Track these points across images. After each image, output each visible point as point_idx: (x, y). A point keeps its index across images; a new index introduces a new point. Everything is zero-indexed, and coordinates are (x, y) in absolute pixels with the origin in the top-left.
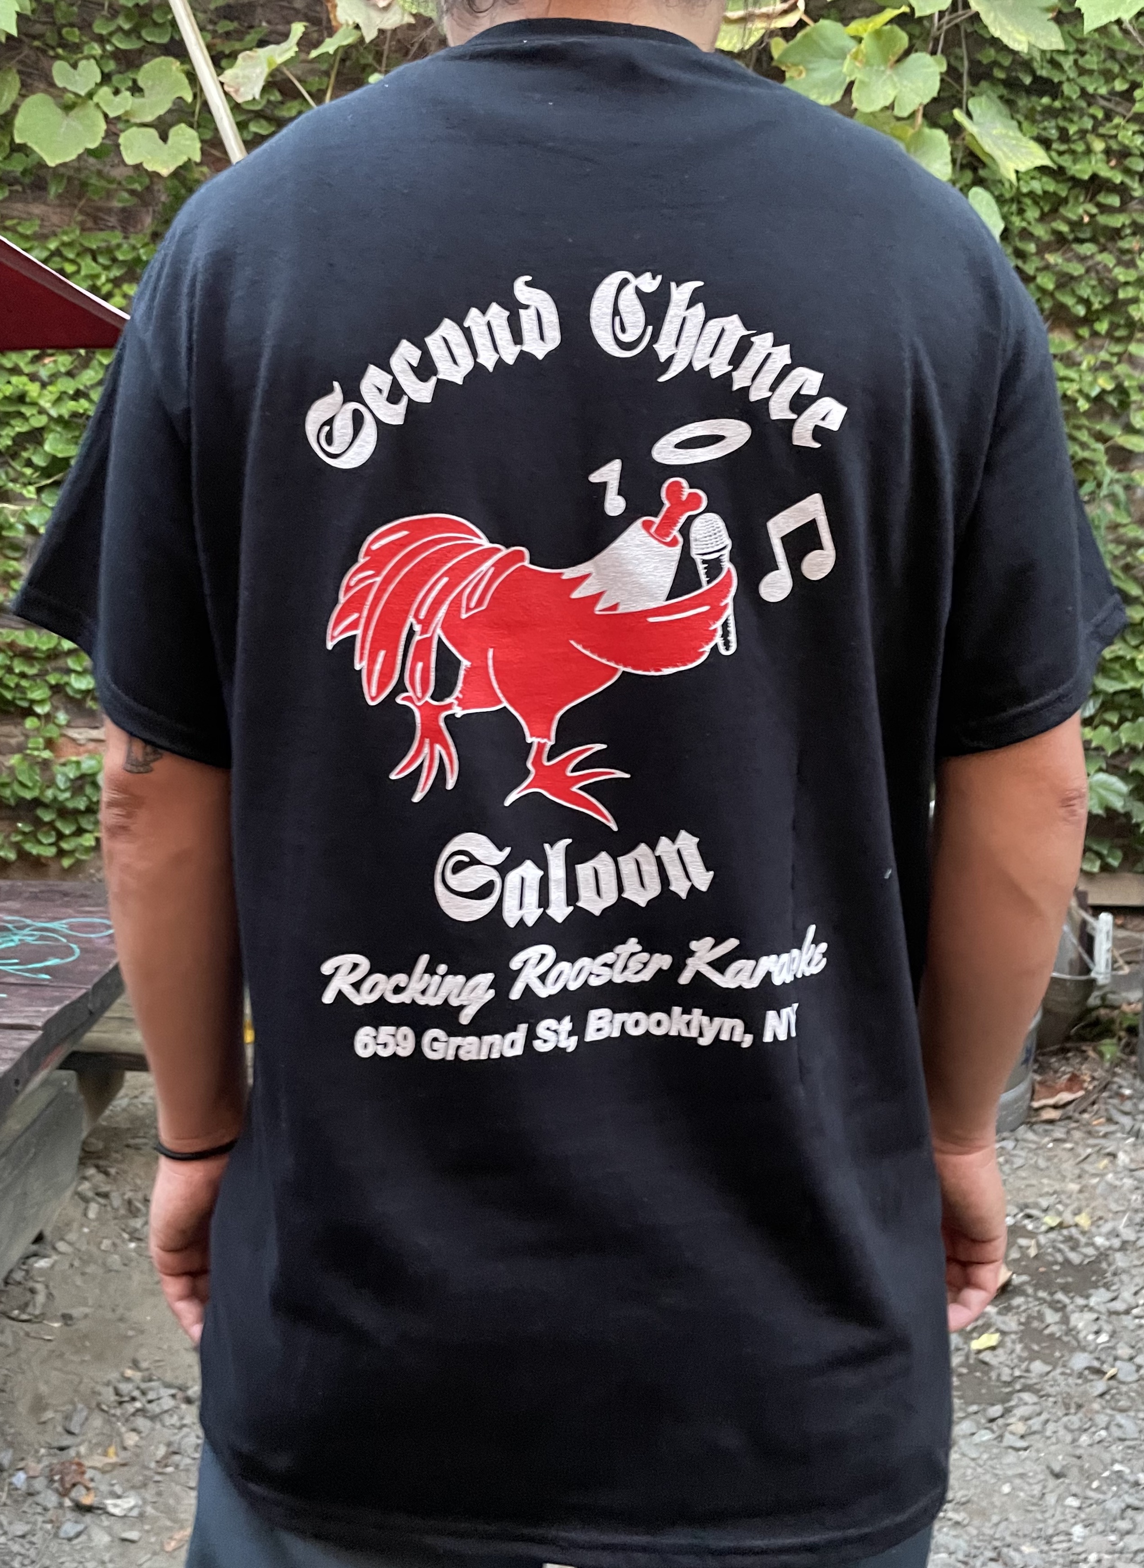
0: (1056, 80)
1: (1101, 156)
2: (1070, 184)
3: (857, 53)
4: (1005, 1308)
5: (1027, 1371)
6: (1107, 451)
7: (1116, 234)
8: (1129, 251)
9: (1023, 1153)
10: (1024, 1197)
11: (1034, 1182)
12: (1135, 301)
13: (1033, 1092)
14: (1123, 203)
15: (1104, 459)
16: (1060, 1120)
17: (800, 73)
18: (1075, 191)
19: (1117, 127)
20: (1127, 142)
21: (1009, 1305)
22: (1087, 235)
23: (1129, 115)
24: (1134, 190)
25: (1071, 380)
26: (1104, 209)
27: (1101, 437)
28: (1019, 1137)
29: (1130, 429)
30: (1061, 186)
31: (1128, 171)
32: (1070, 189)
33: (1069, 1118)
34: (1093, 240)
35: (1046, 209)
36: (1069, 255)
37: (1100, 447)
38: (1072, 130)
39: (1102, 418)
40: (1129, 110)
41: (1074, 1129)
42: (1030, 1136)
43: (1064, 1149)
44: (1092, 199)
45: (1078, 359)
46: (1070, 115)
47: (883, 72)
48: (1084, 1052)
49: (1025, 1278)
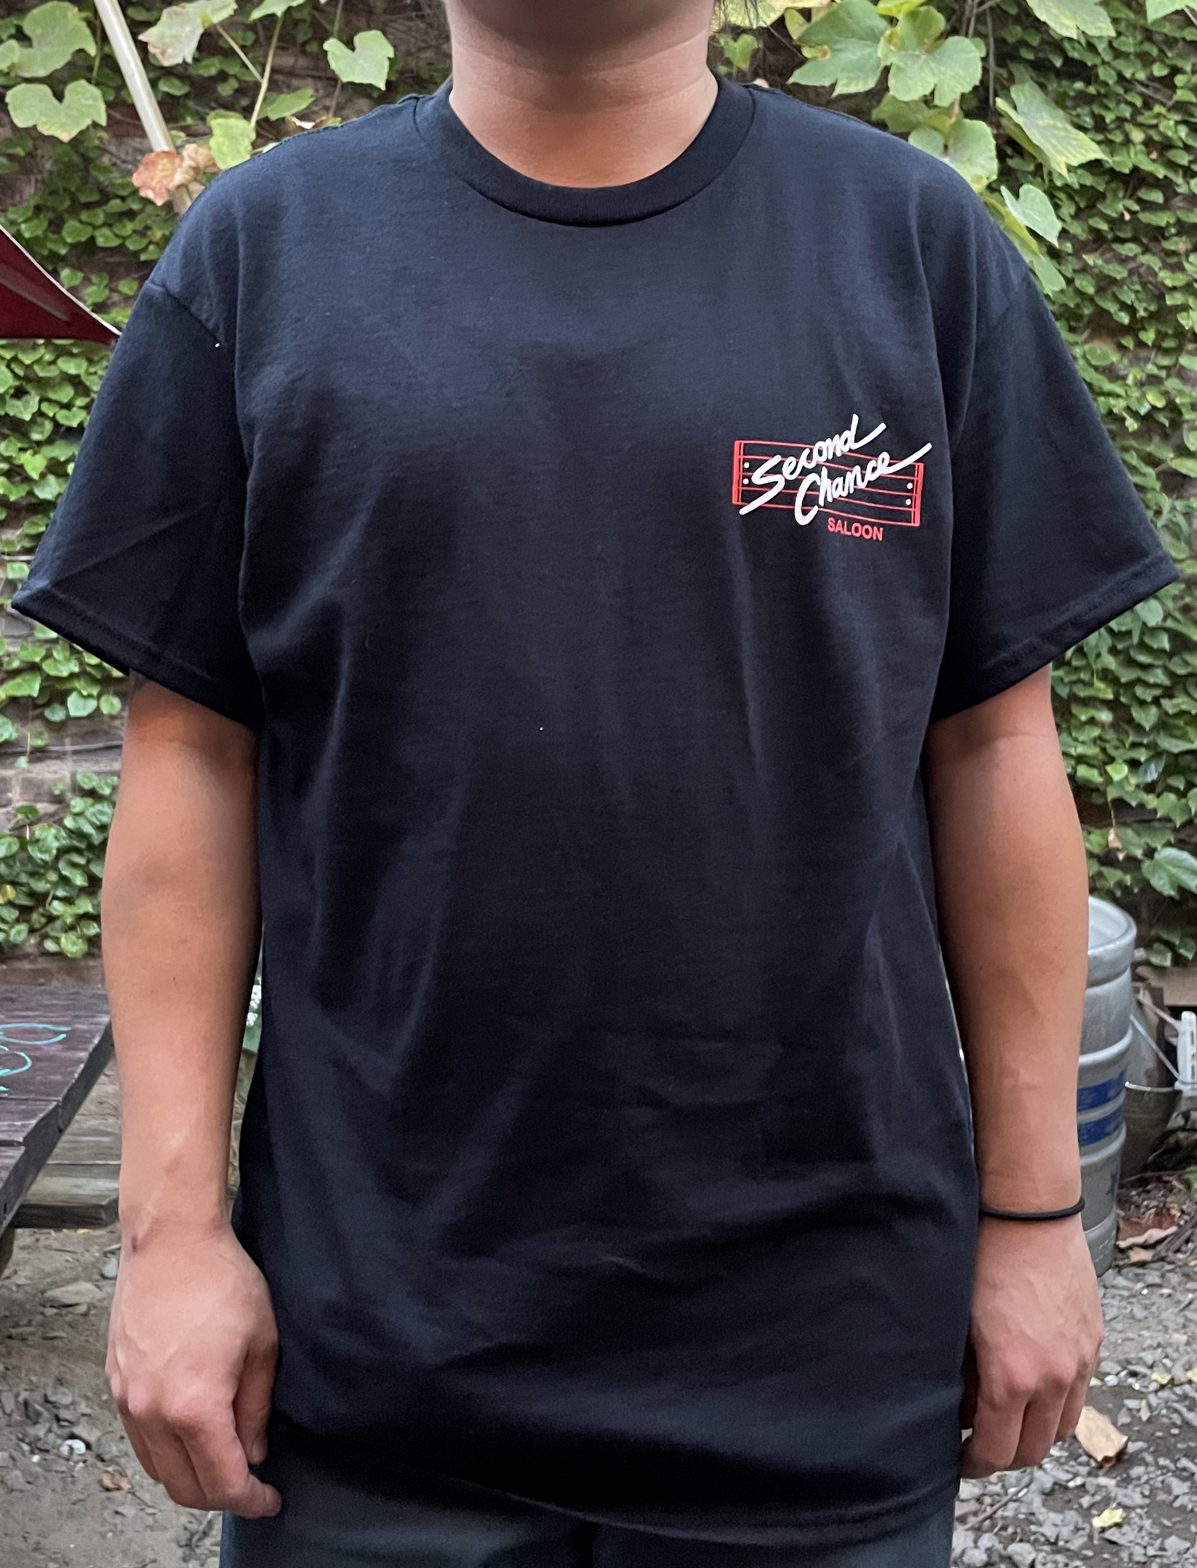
0: (1089, 64)
1: (1140, 147)
2: (1107, 178)
3: (891, 36)
4: (1124, 1480)
5: (1162, 1549)
6: (1159, 476)
7: (1159, 233)
8: (1174, 253)
9: (1115, 1302)
10: (1125, 1353)
11: (1130, 1335)
12: (1185, 308)
13: (1118, 1230)
14: (1167, 200)
15: (1158, 485)
16: (1152, 1262)
17: (825, 54)
18: (1113, 185)
19: (1159, 115)
20: (1170, 134)
21: (1128, 1476)
22: (1127, 234)
23: (1170, 103)
24: (1178, 185)
25: (1118, 396)
26: (1148, 206)
27: (1152, 461)
28: (1107, 1283)
29: (1183, 451)
30: (1099, 180)
31: (1172, 165)
32: (1108, 183)
33: (1162, 1259)
34: (1135, 240)
35: (1082, 205)
36: (1109, 255)
37: (1150, 471)
38: (1109, 117)
39: (1150, 439)
40: (1171, 98)
41: (1169, 1271)
42: (1121, 1281)
43: (1162, 1295)
44: (1132, 195)
45: (1122, 373)
46: (1105, 101)
47: (918, 56)
48: (1167, 1182)
49: (1140, 1445)
